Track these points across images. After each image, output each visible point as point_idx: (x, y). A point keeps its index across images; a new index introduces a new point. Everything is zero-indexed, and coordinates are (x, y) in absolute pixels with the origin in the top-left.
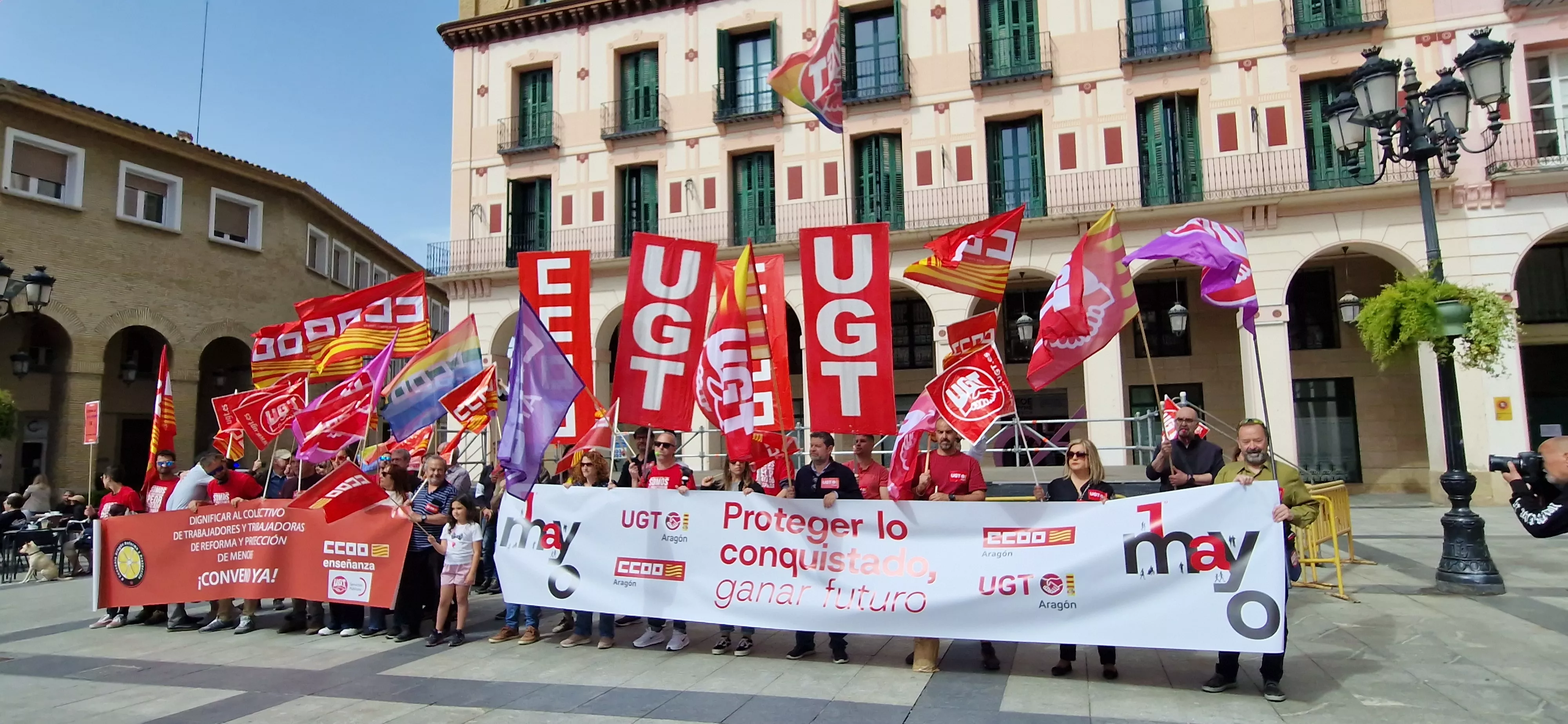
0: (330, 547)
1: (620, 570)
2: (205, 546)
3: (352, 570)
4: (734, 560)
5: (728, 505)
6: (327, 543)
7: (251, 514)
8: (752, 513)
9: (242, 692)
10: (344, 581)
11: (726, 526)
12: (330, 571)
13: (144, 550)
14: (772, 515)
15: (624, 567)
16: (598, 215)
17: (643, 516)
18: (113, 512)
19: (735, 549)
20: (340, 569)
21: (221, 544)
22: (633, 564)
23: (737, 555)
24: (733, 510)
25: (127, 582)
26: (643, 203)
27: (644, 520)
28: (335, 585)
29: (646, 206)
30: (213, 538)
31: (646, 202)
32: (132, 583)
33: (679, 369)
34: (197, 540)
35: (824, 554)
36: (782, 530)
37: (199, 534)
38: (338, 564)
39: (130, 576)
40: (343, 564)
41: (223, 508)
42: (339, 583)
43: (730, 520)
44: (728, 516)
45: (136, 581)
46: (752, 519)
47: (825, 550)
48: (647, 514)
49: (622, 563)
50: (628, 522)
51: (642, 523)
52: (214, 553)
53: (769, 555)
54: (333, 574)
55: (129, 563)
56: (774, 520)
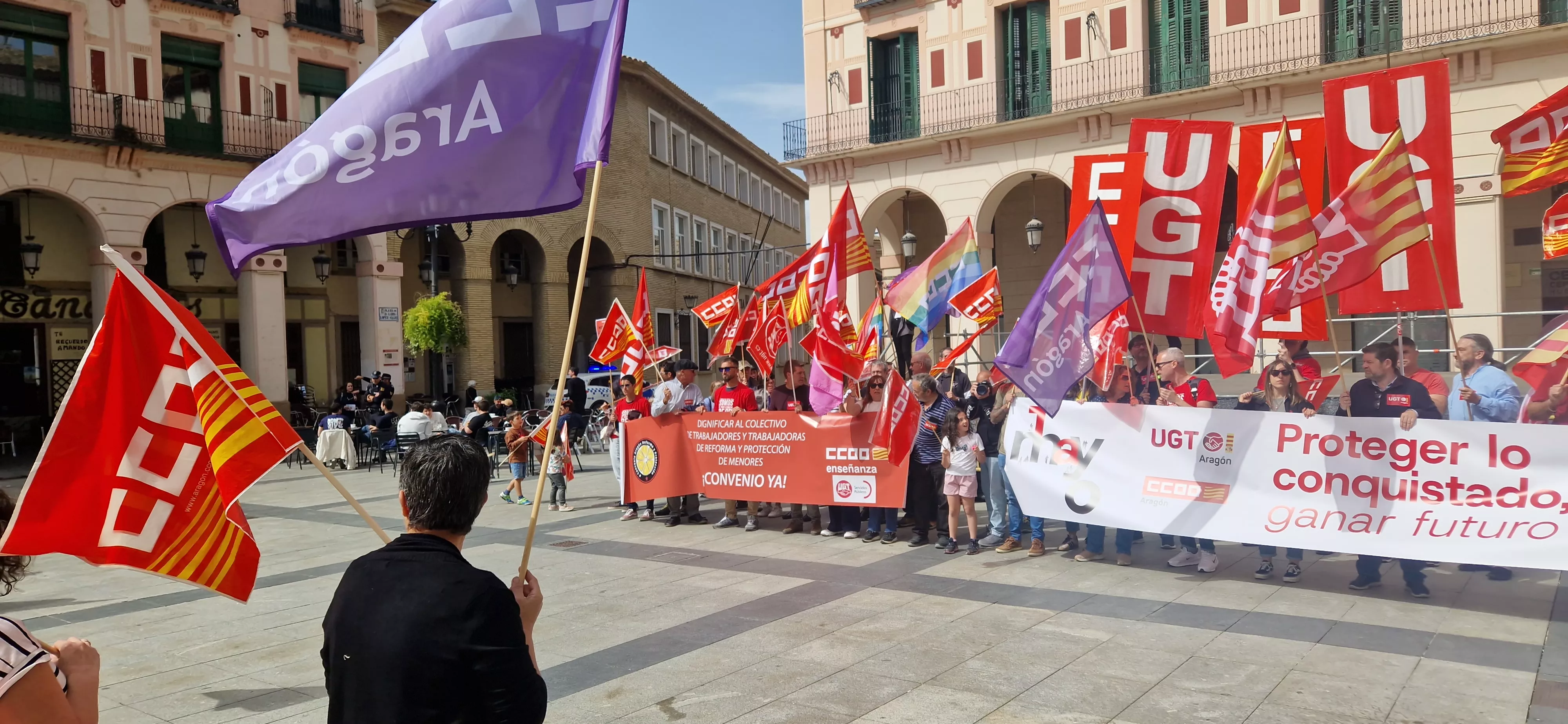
0: (831, 453)
1: (1149, 489)
2: (708, 448)
3: (855, 474)
4: (1290, 486)
5: (1283, 427)
6: (828, 450)
7: (753, 424)
8: (1316, 436)
9: (810, 581)
10: (848, 485)
11: (1280, 449)
12: (834, 476)
13: (659, 450)
14: (1344, 439)
15: (1153, 486)
16: (975, 71)
17: (1175, 436)
18: (630, 418)
19: (1292, 474)
20: (843, 474)
21: (723, 448)
22: (1164, 484)
23: (1295, 480)
24: (1290, 433)
25: (643, 478)
26: (1030, 49)
27: (1176, 440)
28: (839, 489)
29: (1034, 53)
30: (715, 442)
31: (1033, 49)
32: (647, 478)
33: (1187, 269)
34: (701, 441)
35: (1415, 483)
36: (1358, 456)
37: (704, 436)
38: (840, 469)
39: (645, 472)
40: (845, 469)
41: (726, 416)
42: (842, 487)
43: (1286, 443)
44: (1282, 439)
45: (650, 476)
46: (1315, 444)
47: (1415, 478)
48: (1179, 434)
49: (1151, 482)
50: (1159, 440)
51: (1176, 443)
52: (715, 456)
53: (1337, 483)
54: (836, 479)
55: (646, 460)
56: (1346, 444)
